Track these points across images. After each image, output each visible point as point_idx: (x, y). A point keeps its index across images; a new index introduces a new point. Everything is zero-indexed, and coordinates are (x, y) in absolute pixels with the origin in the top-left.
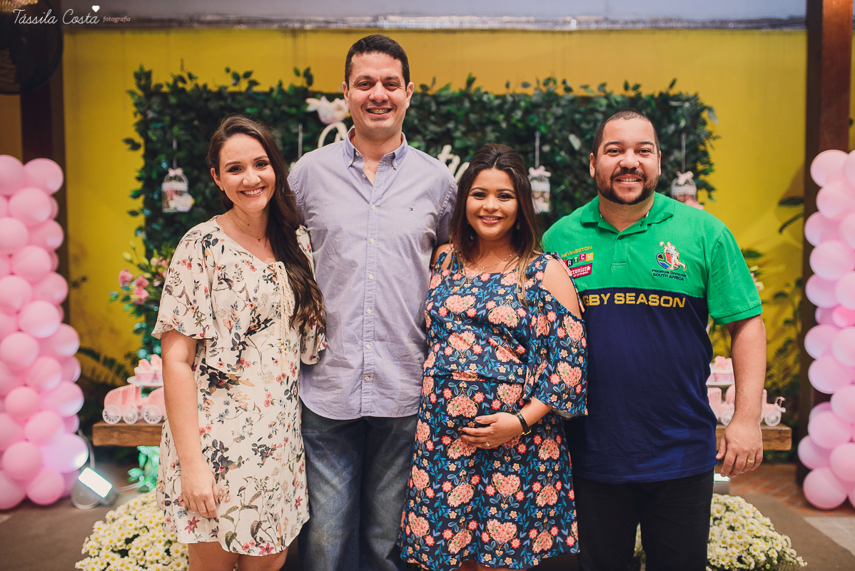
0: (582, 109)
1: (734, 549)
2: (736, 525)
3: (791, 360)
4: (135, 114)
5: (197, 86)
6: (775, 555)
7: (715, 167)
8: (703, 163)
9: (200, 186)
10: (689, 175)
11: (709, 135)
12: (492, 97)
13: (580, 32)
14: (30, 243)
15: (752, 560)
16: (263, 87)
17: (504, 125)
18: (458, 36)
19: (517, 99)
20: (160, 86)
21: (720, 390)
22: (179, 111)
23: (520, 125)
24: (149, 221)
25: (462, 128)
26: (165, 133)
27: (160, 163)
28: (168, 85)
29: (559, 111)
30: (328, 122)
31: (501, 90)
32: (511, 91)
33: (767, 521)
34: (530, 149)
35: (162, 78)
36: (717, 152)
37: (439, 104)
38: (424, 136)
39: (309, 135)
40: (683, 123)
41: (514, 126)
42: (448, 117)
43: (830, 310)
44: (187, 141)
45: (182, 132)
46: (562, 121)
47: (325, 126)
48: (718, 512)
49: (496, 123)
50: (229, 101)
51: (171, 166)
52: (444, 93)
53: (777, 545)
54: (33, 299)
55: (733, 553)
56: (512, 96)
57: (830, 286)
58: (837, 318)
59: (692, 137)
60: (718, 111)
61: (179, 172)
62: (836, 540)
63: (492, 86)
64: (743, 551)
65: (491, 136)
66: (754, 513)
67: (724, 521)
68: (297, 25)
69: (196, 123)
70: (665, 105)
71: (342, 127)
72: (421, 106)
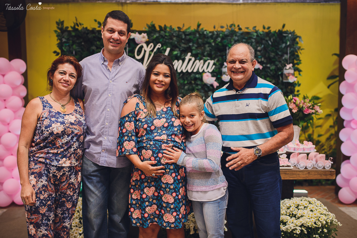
0: (246, 37)
1: (313, 219)
2: (313, 209)
3: (332, 142)
4: (57, 40)
5: (83, 28)
6: (329, 221)
7: (301, 62)
8: (296, 60)
10: (291, 65)
11: (299, 48)
12: (208, 32)
13: (244, 4)
14: (13, 95)
15: (320, 223)
17: (213, 44)
18: (192, 5)
19: (218, 33)
20: (67, 27)
21: (306, 155)
22: (76, 38)
23: (220, 44)
25: (196, 46)
26: (70, 48)
28: (71, 27)
29: (236, 38)
30: (139, 43)
31: (212, 29)
32: (216, 30)
33: (326, 208)
34: (224, 54)
35: (69, 24)
36: (302, 55)
37: (186, 35)
38: (180, 49)
39: (131, 48)
40: (288, 43)
41: (218, 44)
42: (190, 41)
43: (350, 121)
44: (79, 51)
45: (77, 47)
47: (138, 44)
48: (306, 204)
49: (210, 43)
50: (97, 34)
52: (188, 31)
53: (330, 217)
54: (15, 119)
55: (313, 221)
56: (216, 32)
57: (350, 111)
58: (353, 125)
59: (292, 49)
60: (303, 38)
62: (352, 217)
63: (208, 28)
64: (316, 220)
65: (208, 49)
66: (320, 204)
67: (308, 208)
68: (123, 1)
69: (83, 43)
70: (281, 35)
71: (145, 45)
72: (178, 36)
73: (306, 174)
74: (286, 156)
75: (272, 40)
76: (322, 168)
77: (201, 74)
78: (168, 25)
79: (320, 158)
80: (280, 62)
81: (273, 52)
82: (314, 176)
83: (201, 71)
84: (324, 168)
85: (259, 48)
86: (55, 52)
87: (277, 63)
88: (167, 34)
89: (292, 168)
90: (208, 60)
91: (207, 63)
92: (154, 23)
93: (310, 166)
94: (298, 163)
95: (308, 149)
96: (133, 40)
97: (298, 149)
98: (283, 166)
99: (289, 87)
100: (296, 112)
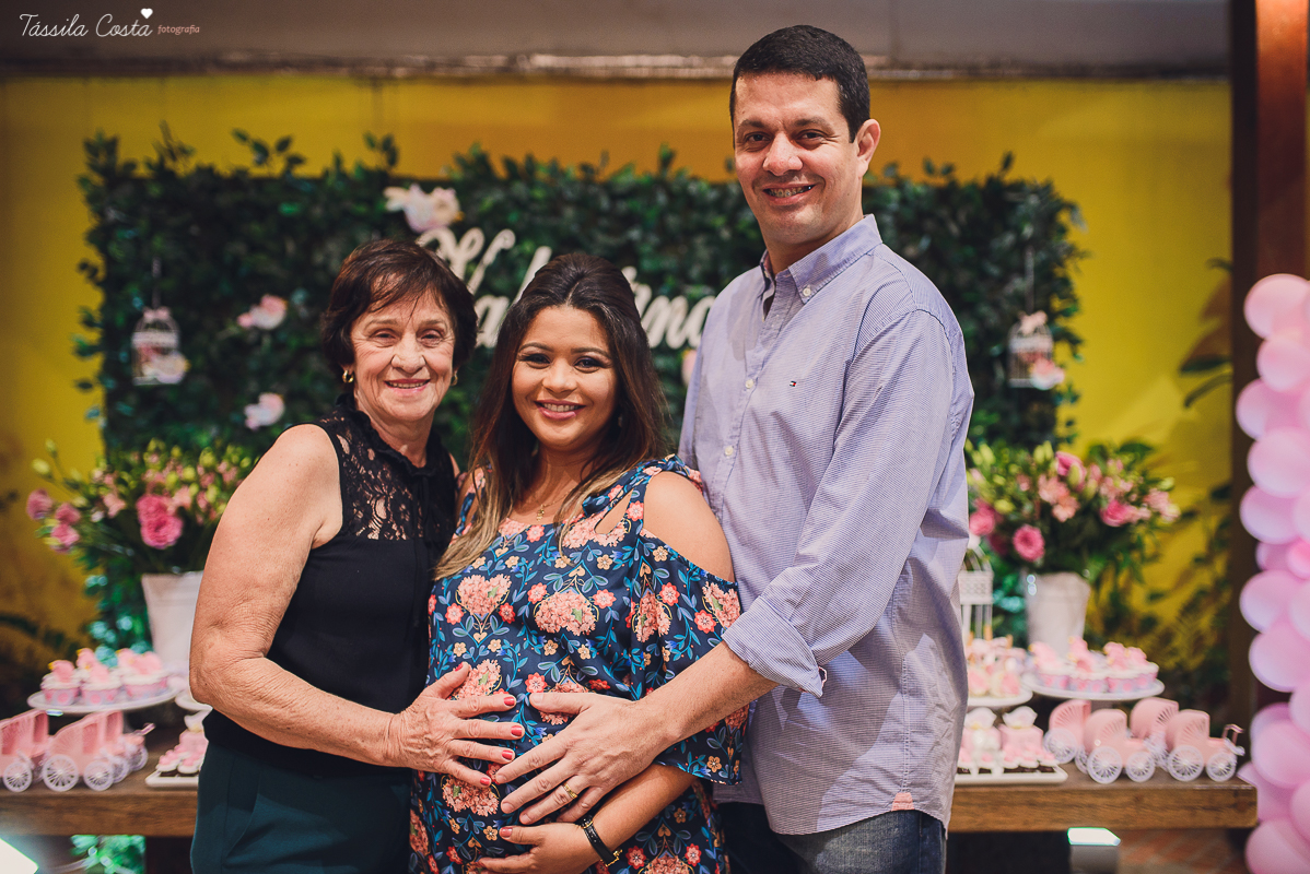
3: (1205, 621)
4: (90, 215)
5: (198, 166)
7: (1082, 305)
8: (1062, 298)
9: (202, 339)
10: (1039, 319)
11: (1072, 251)
12: (704, 185)
16: (311, 169)
17: (726, 234)
20: (131, 166)
21: (1121, 710)
22: (164, 210)
23: (753, 234)
24: (111, 399)
25: (655, 239)
26: (139, 247)
27: (129, 300)
28: (149, 165)
30: (422, 229)
31: (718, 175)
35: (138, 150)
36: (1084, 278)
37: (614, 198)
40: (1028, 231)
41: (744, 236)
43: (1282, 548)
44: (179, 261)
45: (169, 246)
47: (415, 235)
49: (710, 231)
50: (253, 193)
51: (149, 305)
52: (622, 179)
57: (1283, 506)
58: (1295, 561)
59: (1043, 255)
60: (1086, 210)
61: (163, 314)
63: (703, 168)
65: (703, 252)
68: (381, 70)
69: (194, 230)
70: (998, 199)
71: (447, 238)
72: (584, 203)
73: (1124, 806)
74: (1030, 714)
75: (962, 217)
76: (1194, 776)
77: (676, 354)
78: (543, 157)
79: (1188, 729)
80: (995, 305)
81: (965, 264)
82: (1160, 814)
83: (675, 341)
84: (1204, 775)
85: (911, 251)
86: (84, 266)
87: (984, 309)
88: (539, 193)
89: (1060, 776)
90: (705, 296)
91: (698, 312)
92: (484, 147)
93: (1141, 766)
94: (1089, 751)
95: (1130, 683)
96: (400, 216)
97: (1083, 684)
98: (1021, 769)
99: (1035, 408)
100: (1068, 519)
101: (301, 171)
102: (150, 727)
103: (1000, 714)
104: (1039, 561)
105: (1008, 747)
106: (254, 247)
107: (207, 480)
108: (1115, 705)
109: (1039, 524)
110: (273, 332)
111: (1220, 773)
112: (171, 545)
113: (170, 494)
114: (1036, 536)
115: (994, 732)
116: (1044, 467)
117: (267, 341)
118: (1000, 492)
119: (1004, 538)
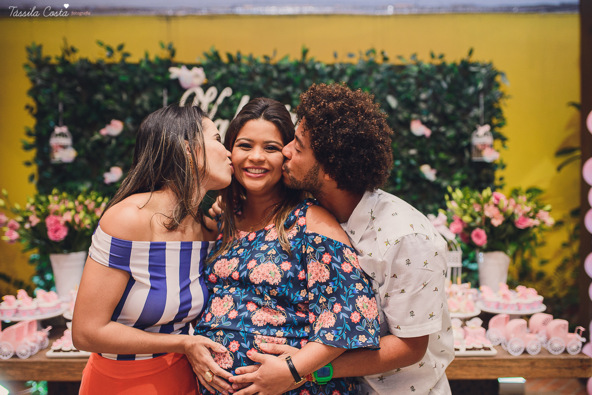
0: (398, 75)
4: (29, 82)
5: (80, 58)
7: (507, 122)
8: (497, 118)
9: (83, 141)
10: (487, 128)
11: (502, 95)
12: (323, 66)
13: (396, 16)
16: (133, 59)
19: (345, 67)
20: (48, 58)
22: (64, 79)
24: (41, 170)
26: (52, 97)
27: (48, 123)
28: (57, 58)
29: (378, 77)
30: (187, 88)
31: (330, 60)
32: (338, 60)
35: (53, 51)
36: (508, 108)
37: (280, 72)
39: (172, 97)
40: (481, 85)
42: (288, 82)
44: (72, 104)
45: (66, 97)
46: (381, 85)
47: (184, 90)
50: (106, 70)
51: (58, 125)
52: (284, 62)
56: (341, 64)
59: (488, 97)
60: (509, 75)
61: (64, 129)
63: (322, 57)
68: (171, 13)
69: (79, 89)
70: (466, 70)
71: (199, 92)
73: (526, 367)
75: (449, 79)
76: (561, 352)
78: (245, 53)
79: (558, 328)
80: (465, 122)
81: (450, 102)
82: (544, 371)
84: (566, 352)
85: (423, 96)
86: (27, 107)
87: (459, 124)
88: (243, 70)
89: (494, 352)
92: (217, 49)
93: (534, 347)
94: (508, 340)
95: (529, 305)
96: (177, 81)
97: (506, 306)
98: (474, 349)
99: (485, 171)
100: (499, 225)
101: (129, 60)
102: (50, 328)
103: (465, 320)
104: (484, 246)
105: (468, 337)
106: (107, 97)
107: (80, 208)
108: (522, 317)
109: (484, 227)
110: (117, 138)
111: (574, 351)
112: (62, 240)
113: (62, 215)
114: (483, 233)
115: (461, 330)
116: (487, 199)
117: (114, 142)
118: (465, 212)
119: (467, 234)
